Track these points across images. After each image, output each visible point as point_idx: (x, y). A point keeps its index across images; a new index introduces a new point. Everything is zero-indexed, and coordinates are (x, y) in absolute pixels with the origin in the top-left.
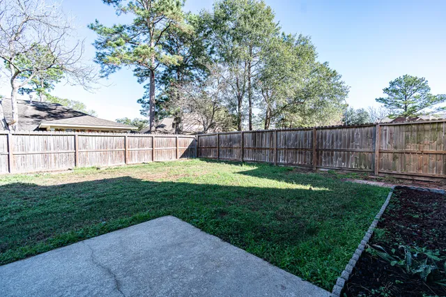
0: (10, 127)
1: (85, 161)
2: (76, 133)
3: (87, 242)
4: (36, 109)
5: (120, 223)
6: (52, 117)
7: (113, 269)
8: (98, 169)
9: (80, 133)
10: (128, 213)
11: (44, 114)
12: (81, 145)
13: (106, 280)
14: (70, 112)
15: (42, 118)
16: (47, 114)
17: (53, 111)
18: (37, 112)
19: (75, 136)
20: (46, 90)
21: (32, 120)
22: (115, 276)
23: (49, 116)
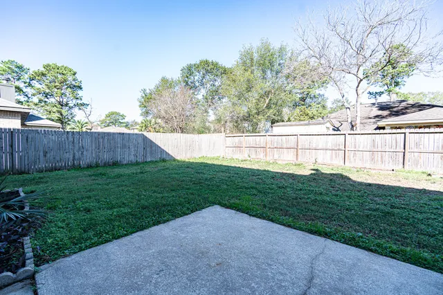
0: (355, 128)
1: (416, 163)
2: (407, 131)
3: (329, 242)
4: (379, 110)
5: (379, 245)
6: (393, 115)
7: (317, 281)
8: (430, 175)
9: (412, 130)
10: (404, 241)
11: (385, 113)
12: (413, 145)
13: (300, 284)
14: (416, 107)
15: (383, 117)
16: (389, 113)
17: (395, 109)
18: (380, 113)
19: (405, 133)
20: (397, 89)
21: (374, 120)
22: (309, 288)
23: (390, 115)
